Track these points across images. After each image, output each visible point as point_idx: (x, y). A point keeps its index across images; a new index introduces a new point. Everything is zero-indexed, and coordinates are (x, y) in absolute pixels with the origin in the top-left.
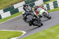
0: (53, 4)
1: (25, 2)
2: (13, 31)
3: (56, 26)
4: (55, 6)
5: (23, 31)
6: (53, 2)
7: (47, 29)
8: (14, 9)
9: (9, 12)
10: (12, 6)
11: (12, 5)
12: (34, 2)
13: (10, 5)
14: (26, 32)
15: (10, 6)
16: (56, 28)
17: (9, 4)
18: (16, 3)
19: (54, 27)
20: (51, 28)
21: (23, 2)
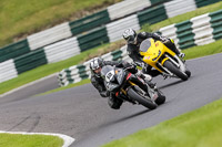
0: (178, 33)
1: (70, 24)
2: (24, 133)
3: (188, 116)
4: (183, 40)
5: (61, 136)
6: (178, 26)
7: (154, 128)
8: (30, 51)
9: (10, 63)
10: (21, 40)
11: (21, 35)
12: (103, 27)
13: (15, 37)
14: (73, 140)
15: (16, 41)
16: (187, 123)
17: (10, 33)
18: (36, 30)
19: (181, 118)
20: (167, 124)
21: (63, 25)
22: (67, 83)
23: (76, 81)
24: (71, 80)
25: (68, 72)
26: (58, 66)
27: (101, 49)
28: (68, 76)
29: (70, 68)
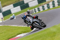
2: (23, 26)
8: (24, 3)
22: (34, 13)
23: (37, 12)
24: (36, 12)
25: (35, 9)
26: (32, 8)
27: (44, 3)
28: (35, 11)
29: (36, 8)
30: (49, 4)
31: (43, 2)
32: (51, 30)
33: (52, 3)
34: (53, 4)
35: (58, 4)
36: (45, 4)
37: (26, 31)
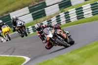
0: (76, 12)
3: (81, 49)
11: (7, 12)
14: (30, 59)
20: (71, 52)
24: (29, 33)
25: (28, 29)
27: (42, 19)
28: (28, 31)
30: (51, 20)
31: (41, 17)
32: (55, 62)
33: (56, 18)
34: (57, 20)
35: (66, 21)
36: (44, 21)
37: (13, 63)
